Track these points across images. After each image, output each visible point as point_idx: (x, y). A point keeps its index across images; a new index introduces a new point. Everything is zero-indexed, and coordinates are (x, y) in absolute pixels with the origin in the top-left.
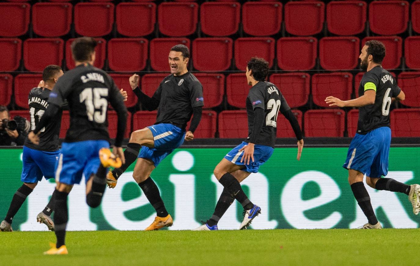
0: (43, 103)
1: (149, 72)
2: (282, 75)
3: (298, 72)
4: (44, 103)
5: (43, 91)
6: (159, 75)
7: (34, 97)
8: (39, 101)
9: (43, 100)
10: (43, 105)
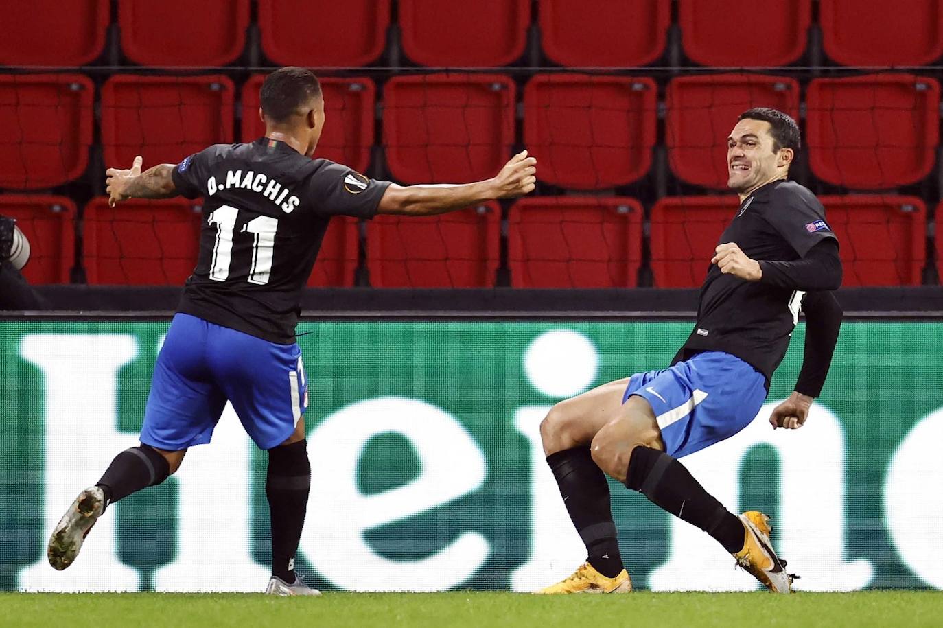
0: (272, 190)
1: (396, 68)
2: (837, 80)
3: (892, 71)
4: (275, 192)
5: (271, 151)
6: (430, 78)
7: (239, 173)
8: (260, 183)
9: (273, 182)
10: (272, 198)
